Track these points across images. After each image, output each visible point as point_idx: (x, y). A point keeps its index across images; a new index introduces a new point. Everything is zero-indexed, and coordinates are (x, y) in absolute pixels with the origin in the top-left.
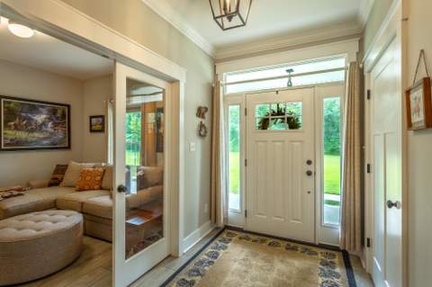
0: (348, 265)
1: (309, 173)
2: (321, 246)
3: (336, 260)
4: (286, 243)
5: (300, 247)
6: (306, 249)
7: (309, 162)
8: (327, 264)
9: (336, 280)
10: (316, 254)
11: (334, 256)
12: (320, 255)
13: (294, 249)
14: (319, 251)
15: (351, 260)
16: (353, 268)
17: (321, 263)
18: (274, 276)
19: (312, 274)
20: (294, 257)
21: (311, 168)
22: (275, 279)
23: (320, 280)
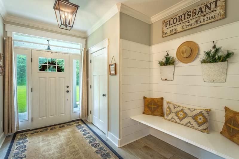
0: (84, 123)
1: (68, 92)
2: (73, 121)
3: (80, 123)
4: (58, 126)
5: (65, 125)
6: (68, 125)
7: (68, 87)
8: (78, 126)
9: (84, 128)
10: (73, 124)
11: (79, 122)
12: (74, 124)
13: (64, 126)
14: (73, 123)
15: (84, 121)
16: (86, 123)
17: (76, 126)
18: (63, 138)
19: (76, 130)
20: (65, 129)
21: (68, 89)
22: (64, 138)
23: (79, 131)
